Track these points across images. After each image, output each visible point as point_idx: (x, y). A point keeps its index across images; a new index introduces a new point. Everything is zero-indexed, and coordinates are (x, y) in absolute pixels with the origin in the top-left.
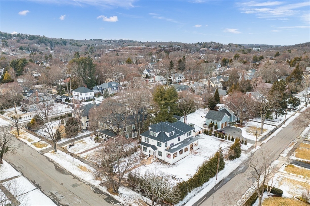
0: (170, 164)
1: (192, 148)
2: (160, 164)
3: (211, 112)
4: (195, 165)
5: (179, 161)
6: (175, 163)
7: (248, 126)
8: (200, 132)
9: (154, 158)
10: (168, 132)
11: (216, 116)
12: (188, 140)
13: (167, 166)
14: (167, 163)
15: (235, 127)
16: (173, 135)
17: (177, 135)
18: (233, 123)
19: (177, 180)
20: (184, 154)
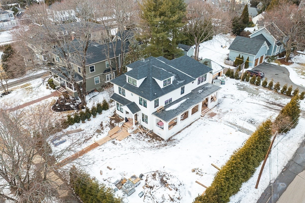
0: (163, 140)
1: (207, 106)
2: (143, 138)
3: (240, 39)
4: (209, 143)
5: (179, 132)
6: (173, 138)
7: (298, 63)
8: (219, 73)
9: (134, 126)
10: (160, 79)
11: (247, 47)
12: (200, 91)
13: (156, 143)
14: (157, 136)
15: (277, 64)
16: (171, 83)
17: (180, 84)
18: (273, 58)
19: (171, 190)
20: (191, 118)
